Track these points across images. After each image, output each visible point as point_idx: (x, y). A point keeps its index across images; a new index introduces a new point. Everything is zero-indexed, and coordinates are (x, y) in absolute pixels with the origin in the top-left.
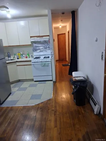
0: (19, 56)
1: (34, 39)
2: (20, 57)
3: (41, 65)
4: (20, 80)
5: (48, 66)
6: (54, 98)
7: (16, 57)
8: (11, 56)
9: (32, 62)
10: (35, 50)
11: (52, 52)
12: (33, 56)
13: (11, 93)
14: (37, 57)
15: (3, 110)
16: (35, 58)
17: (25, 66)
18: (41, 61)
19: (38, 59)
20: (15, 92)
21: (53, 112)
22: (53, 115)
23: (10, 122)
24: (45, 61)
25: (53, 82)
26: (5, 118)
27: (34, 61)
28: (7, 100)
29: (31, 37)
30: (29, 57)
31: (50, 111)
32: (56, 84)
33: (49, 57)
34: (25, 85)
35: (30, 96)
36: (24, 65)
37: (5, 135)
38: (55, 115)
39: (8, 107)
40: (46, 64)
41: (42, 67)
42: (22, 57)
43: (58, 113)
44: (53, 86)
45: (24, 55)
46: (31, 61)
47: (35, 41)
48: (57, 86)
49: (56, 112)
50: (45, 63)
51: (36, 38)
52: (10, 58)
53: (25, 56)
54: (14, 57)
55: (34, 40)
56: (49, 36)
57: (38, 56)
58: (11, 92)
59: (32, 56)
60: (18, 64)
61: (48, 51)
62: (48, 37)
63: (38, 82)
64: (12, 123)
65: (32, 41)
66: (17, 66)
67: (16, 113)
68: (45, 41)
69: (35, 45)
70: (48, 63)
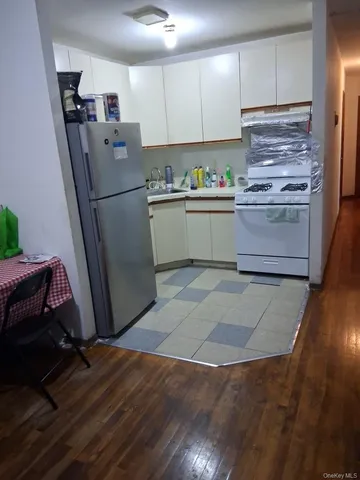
0: (200, 177)
1: (254, 119)
2: (201, 181)
3: (268, 217)
4: (192, 261)
5: (295, 220)
6: (296, 356)
7: (188, 181)
8: (174, 179)
9: (236, 202)
10: (255, 158)
11: (314, 169)
12: (247, 180)
13: (153, 303)
14: (260, 183)
15: (113, 361)
16: (249, 189)
17: (212, 215)
18: (268, 199)
19: (260, 192)
20: (167, 300)
21: (281, 416)
22: (277, 430)
23: (120, 413)
24: (287, 199)
25: (311, 286)
26: (111, 392)
27: (244, 200)
28: (136, 325)
29: (244, 111)
30: (233, 185)
31: (268, 406)
32: (323, 294)
33: (303, 187)
34: (205, 280)
35: (212, 326)
36: (210, 212)
37: (93, 457)
38: (284, 430)
39: (131, 352)
40: (288, 214)
41: (272, 222)
42: (208, 184)
43: (298, 426)
44: (304, 303)
45: (214, 177)
46: (233, 198)
47: (255, 126)
48: (325, 303)
49: (291, 418)
50: (285, 210)
51: (261, 114)
52: (170, 185)
53: (219, 179)
54: (183, 182)
55: (251, 123)
56: (309, 103)
57: (265, 182)
58: (156, 300)
59: (242, 179)
60: (190, 205)
61: (304, 163)
62: (307, 109)
63: (250, 278)
64: (126, 416)
65: (246, 124)
66: (187, 212)
67: (148, 382)
68: (297, 124)
69: (256, 139)
70: (298, 211)
